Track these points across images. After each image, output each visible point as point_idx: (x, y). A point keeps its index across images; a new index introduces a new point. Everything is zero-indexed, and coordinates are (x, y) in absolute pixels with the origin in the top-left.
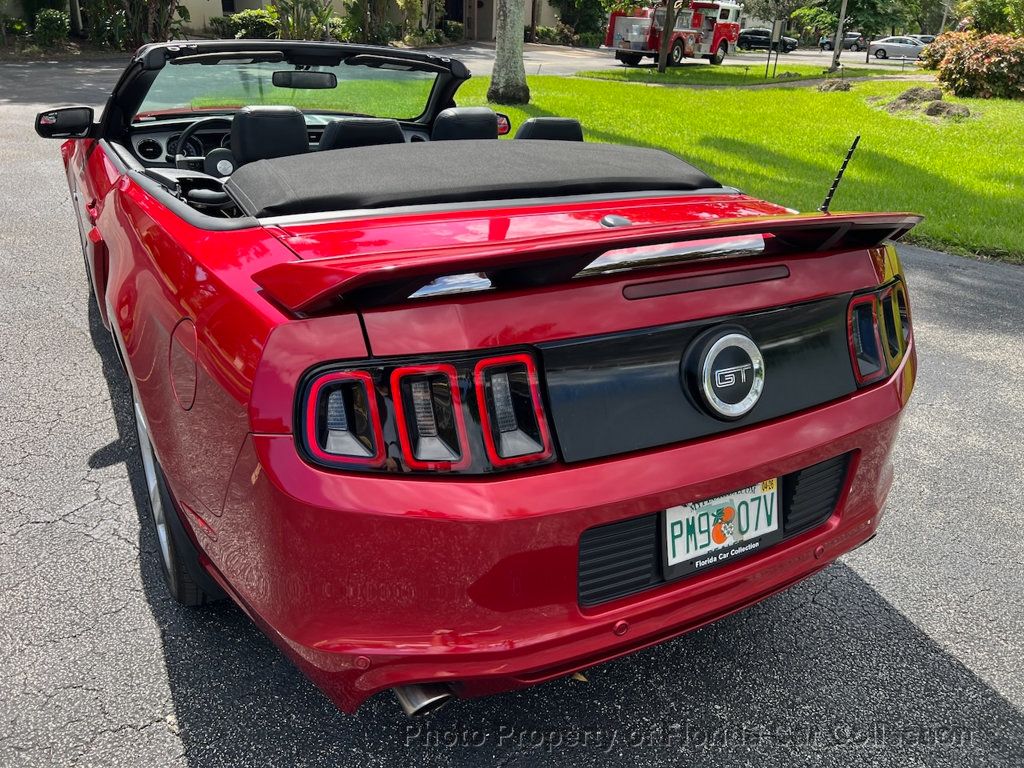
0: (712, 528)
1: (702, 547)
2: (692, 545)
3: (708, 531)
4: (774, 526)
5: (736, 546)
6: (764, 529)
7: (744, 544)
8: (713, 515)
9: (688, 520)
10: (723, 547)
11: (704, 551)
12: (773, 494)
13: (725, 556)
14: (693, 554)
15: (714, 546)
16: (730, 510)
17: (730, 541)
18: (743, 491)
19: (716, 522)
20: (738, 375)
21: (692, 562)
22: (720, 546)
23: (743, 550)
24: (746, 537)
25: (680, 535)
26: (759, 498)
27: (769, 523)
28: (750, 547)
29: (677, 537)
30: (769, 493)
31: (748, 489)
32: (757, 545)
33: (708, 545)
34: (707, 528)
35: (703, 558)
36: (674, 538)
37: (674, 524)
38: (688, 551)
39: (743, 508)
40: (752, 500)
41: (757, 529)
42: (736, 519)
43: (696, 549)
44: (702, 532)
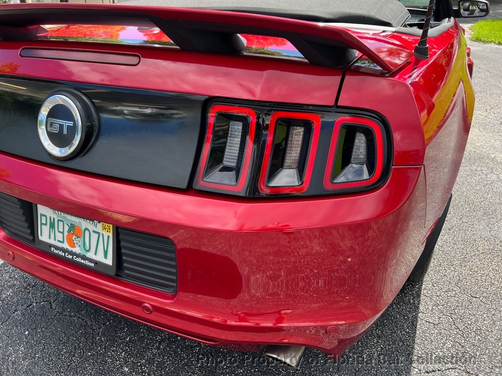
0: (66, 234)
1: (59, 241)
2: (52, 235)
3: (63, 233)
4: (109, 261)
5: (78, 256)
6: (100, 258)
7: (84, 258)
8: (68, 225)
9: (50, 218)
10: (72, 251)
11: (60, 245)
12: (108, 237)
13: (70, 257)
14: (52, 241)
15: (66, 246)
16: (79, 229)
17: (77, 250)
18: (88, 221)
19: (69, 231)
20: (61, 126)
21: (50, 246)
22: (70, 249)
23: (82, 261)
24: (89, 255)
25: (46, 224)
26: (99, 233)
27: (106, 257)
28: (87, 263)
29: (44, 224)
30: (106, 234)
31: (91, 222)
32: (92, 265)
33: (63, 242)
34: (62, 231)
35: (57, 248)
36: (42, 224)
37: (42, 215)
38: (50, 238)
39: (87, 233)
40: (94, 232)
41: (96, 254)
42: (82, 238)
43: (55, 240)
44: (59, 232)
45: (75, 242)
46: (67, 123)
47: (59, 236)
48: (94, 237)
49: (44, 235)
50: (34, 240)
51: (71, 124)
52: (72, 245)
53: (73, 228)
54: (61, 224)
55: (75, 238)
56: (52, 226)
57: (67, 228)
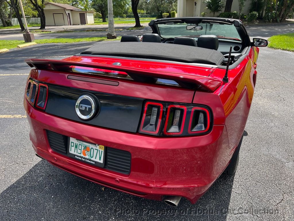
0: (82, 150)
1: (79, 153)
2: (76, 151)
3: (81, 150)
4: (102, 161)
5: (88, 159)
6: (97, 160)
7: (90, 160)
8: (83, 146)
9: (76, 143)
10: (85, 157)
11: (79, 155)
12: (102, 151)
13: (84, 160)
14: (75, 153)
15: (82, 155)
16: (89, 148)
17: (87, 157)
18: (93, 145)
19: (84, 149)
20: (86, 108)
21: (75, 155)
22: (84, 156)
23: (89, 162)
24: (92, 159)
25: (73, 146)
26: (98, 150)
27: (100, 160)
28: (92, 162)
29: (72, 146)
30: (101, 150)
31: (94, 145)
32: (94, 163)
33: (81, 154)
34: (81, 149)
35: (78, 156)
36: (71, 146)
37: (72, 142)
38: (75, 152)
39: (92, 150)
40: (95, 149)
41: (95, 158)
42: (90, 152)
43: (77, 153)
44: (79, 149)
45: (86, 153)
46: (88, 107)
47: (79, 151)
48: (95, 151)
49: (72, 151)
50: (66, 153)
51: (90, 107)
52: (85, 154)
53: (86, 147)
54: (80, 146)
55: (86, 152)
56: (76, 147)
57: (83, 148)
